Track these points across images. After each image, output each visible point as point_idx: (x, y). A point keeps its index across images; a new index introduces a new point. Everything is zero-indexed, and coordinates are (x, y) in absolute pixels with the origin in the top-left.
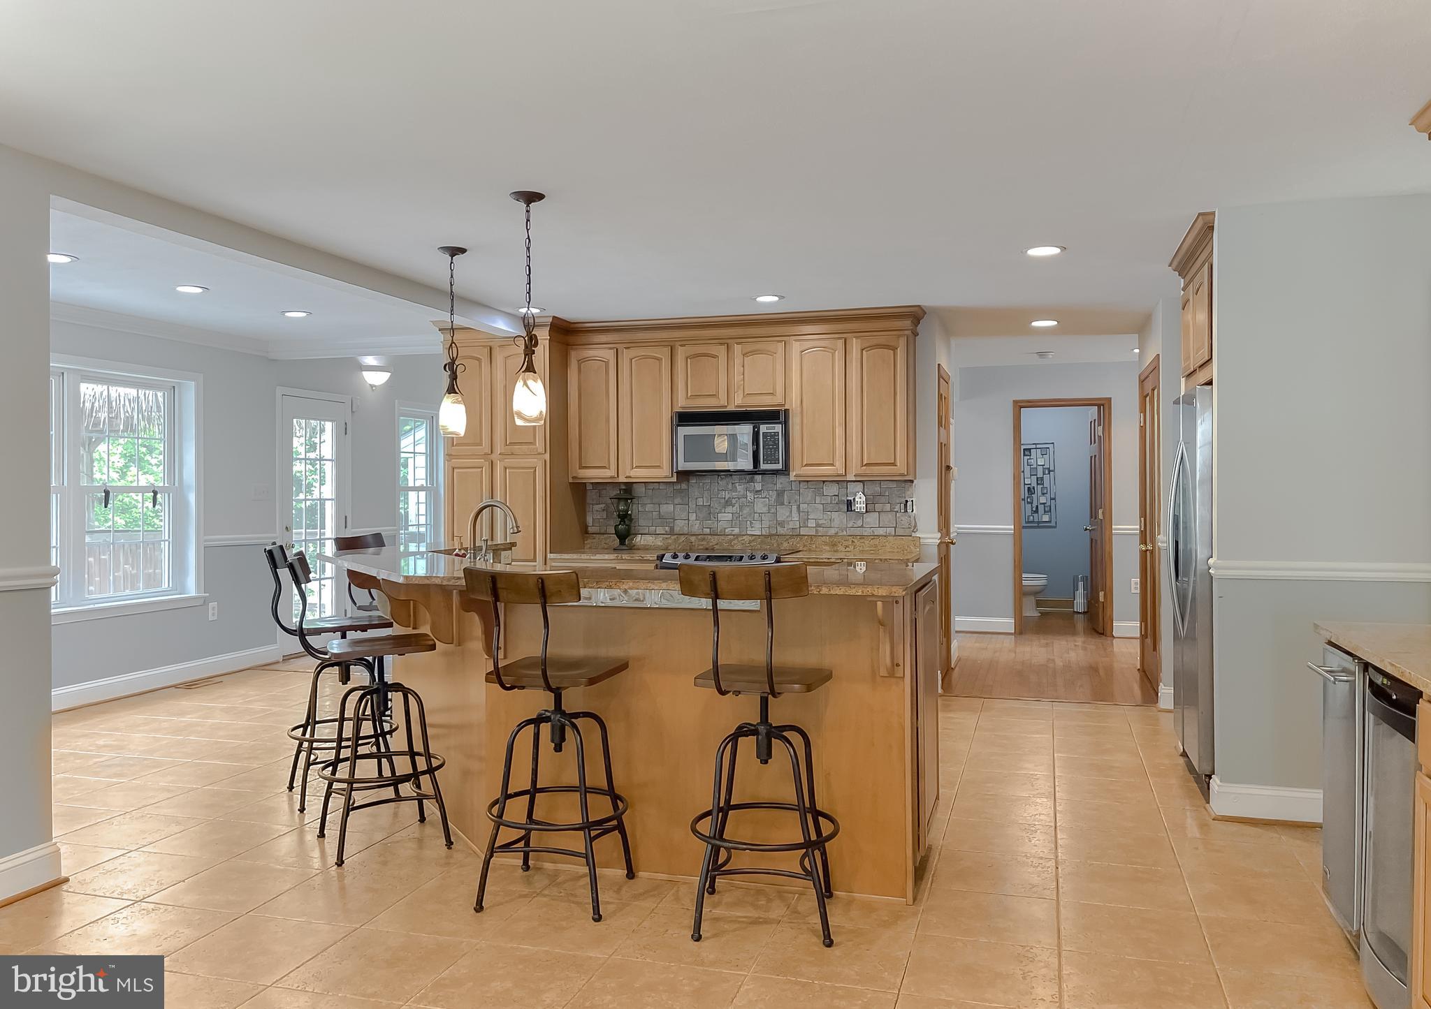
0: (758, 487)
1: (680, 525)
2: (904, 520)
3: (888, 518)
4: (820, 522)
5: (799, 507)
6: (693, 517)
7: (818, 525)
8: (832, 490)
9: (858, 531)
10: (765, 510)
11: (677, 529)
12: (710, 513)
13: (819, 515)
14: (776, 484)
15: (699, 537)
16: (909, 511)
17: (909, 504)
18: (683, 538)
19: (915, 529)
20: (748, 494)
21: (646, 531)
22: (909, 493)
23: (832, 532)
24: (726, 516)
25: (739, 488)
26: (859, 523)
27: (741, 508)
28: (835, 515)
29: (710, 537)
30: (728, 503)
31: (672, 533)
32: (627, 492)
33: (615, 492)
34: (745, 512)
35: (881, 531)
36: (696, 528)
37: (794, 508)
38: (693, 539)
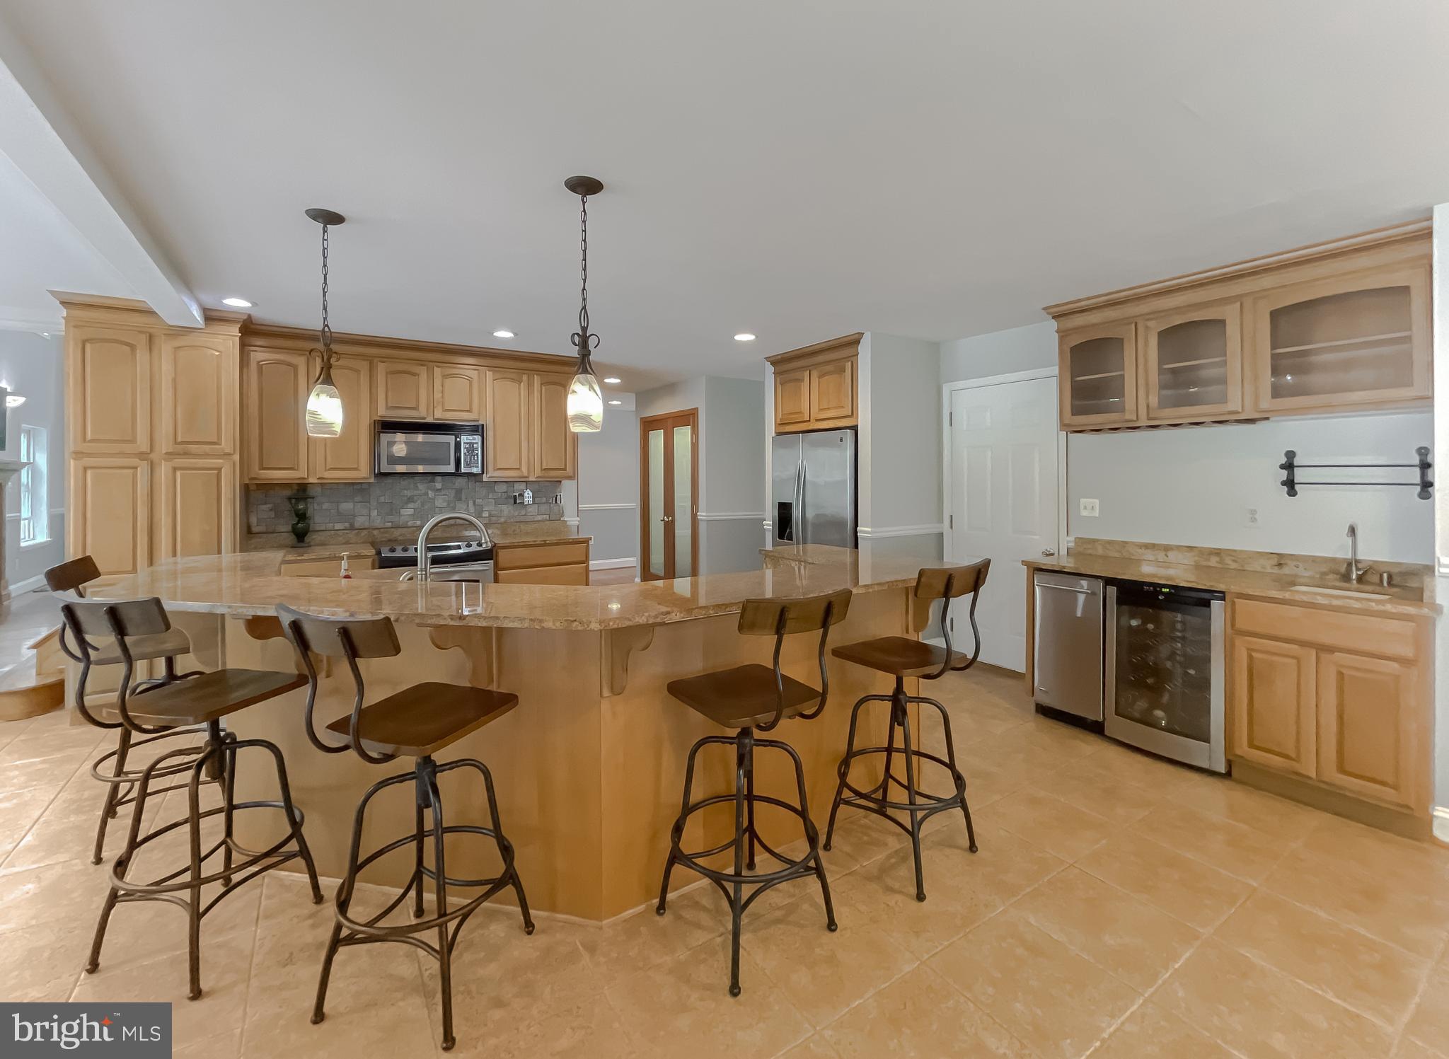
0: (439, 486)
1: (360, 521)
2: (556, 509)
3: (544, 508)
4: (493, 512)
5: (474, 502)
6: (374, 513)
7: (491, 516)
8: (503, 488)
9: (522, 519)
10: (445, 505)
11: (357, 525)
12: (393, 509)
13: (492, 508)
14: (454, 484)
15: (382, 530)
16: (558, 502)
17: (558, 497)
18: (365, 532)
19: (562, 515)
20: (430, 492)
21: (323, 528)
22: (559, 490)
23: (502, 520)
24: (408, 512)
25: (421, 486)
26: (523, 513)
27: (423, 504)
28: (504, 507)
29: (393, 529)
30: (411, 500)
31: (352, 528)
32: (301, 492)
33: (288, 493)
34: (426, 507)
35: (540, 518)
36: (378, 522)
37: (471, 503)
38: (375, 532)
